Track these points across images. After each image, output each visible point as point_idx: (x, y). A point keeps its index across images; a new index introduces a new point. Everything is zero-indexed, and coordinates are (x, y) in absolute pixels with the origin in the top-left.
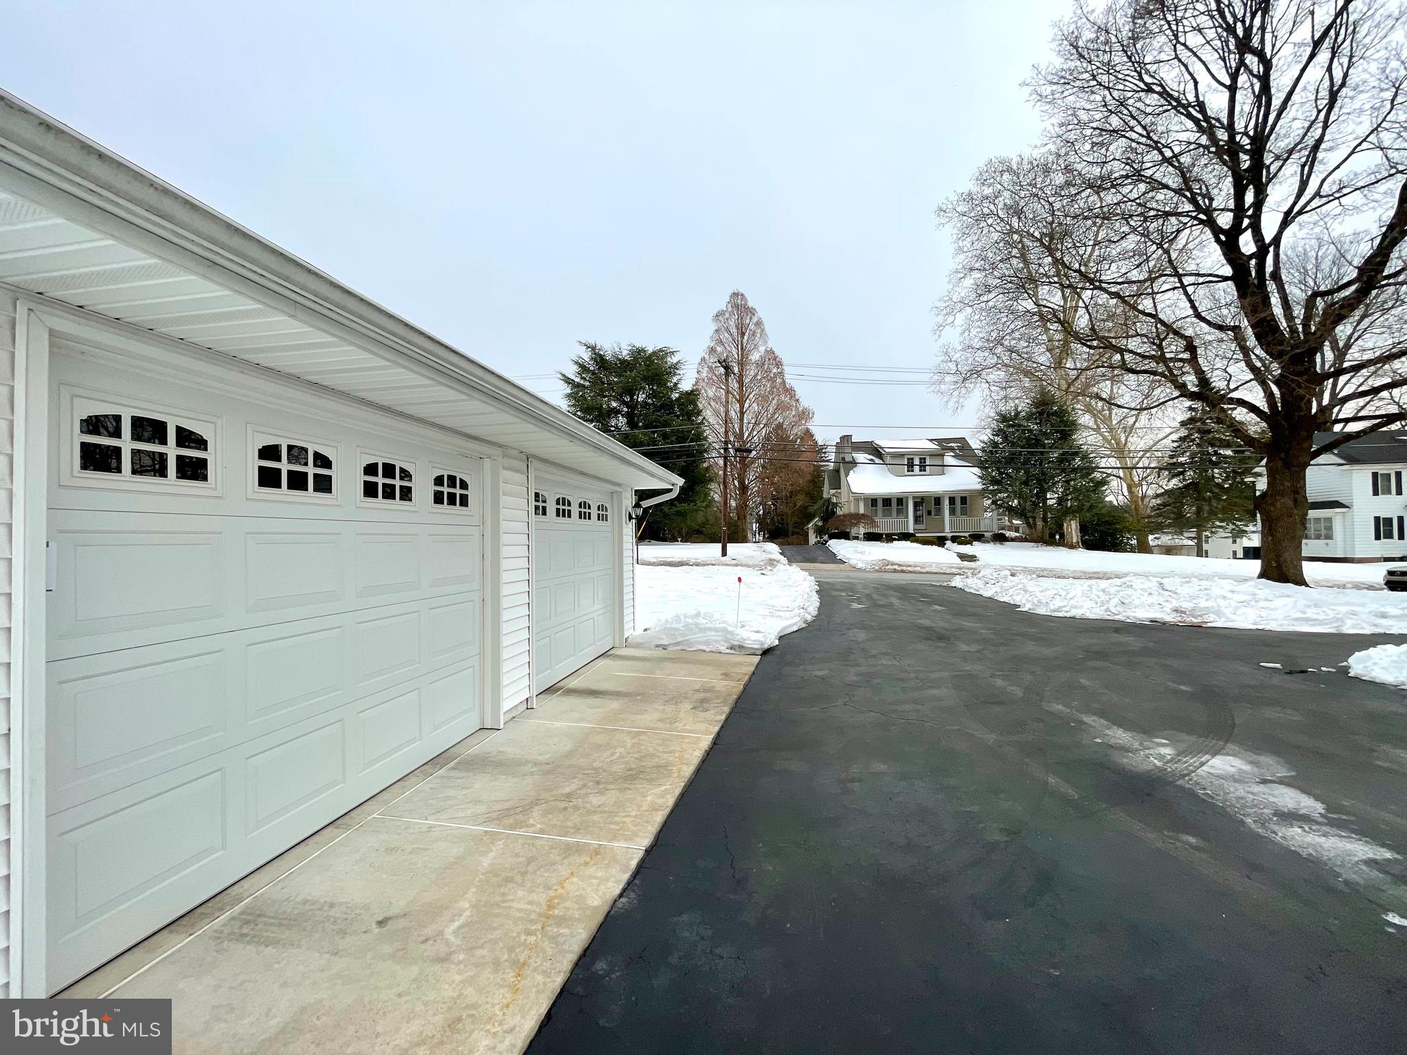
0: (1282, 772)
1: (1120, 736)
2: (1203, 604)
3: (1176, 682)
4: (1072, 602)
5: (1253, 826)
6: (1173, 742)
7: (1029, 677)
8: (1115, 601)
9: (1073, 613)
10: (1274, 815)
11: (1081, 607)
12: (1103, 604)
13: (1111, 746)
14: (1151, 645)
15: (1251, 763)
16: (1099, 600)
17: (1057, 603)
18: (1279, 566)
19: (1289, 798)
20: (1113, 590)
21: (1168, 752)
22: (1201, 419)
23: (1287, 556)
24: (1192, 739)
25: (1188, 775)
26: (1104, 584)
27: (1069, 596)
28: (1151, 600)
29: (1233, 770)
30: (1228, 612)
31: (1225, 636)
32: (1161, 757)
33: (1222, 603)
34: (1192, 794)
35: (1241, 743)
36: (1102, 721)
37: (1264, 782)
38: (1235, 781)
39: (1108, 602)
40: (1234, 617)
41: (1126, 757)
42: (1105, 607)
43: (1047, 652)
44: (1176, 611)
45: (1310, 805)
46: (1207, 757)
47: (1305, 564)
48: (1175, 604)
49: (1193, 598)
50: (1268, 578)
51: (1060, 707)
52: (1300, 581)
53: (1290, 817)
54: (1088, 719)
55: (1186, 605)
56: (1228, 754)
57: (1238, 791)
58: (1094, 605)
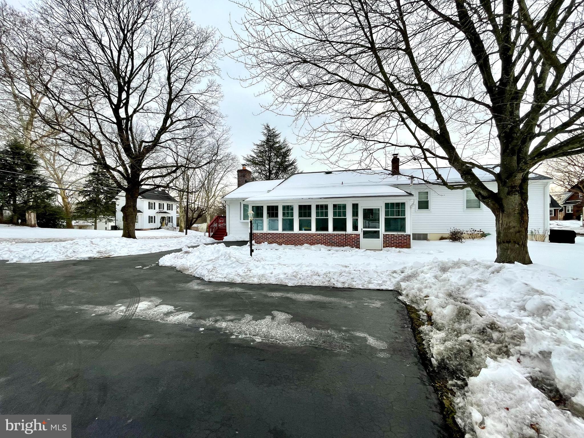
0: (159, 301)
1: (101, 309)
2: (109, 248)
3: (111, 281)
4: (46, 254)
5: (161, 322)
6: (123, 304)
7: (38, 297)
8: (71, 251)
9: (47, 259)
10: (164, 315)
11: (52, 256)
12: (64, 253)
13: (100, 315)
14: (93, 268)
15: (150, 301)
16: (61, 252)
17: (37, 256)
18: (129, 233)
19: (166, 308)
20: (69, 246)
21: (123, 308)
22: (97, 174)
23: (131, 229)
24: (129, 300)
25: (134, 314)
26: (63, 244)
27: (44, 251)
28: (87, 249)
29: (146, 306)
30: (118, 250)
31: (120, 260)
32: (122, 311)
33: (116, 247)
34: (139, 320)
35: (143, 295)
36: (91, 306)
37: (156, 306)
38: (149, 309)
39: (66, 252)
40: (120, 252)
41: (110, 317)
42: (65, 255)
43: (42, 282)
44: (98, 252)
45: (170, 308)
46: (137, 305)
47: (136, 231)
48: (98, 250)
49: (105, 246)
50: (125, 237)
51: (65, 307)
52: (134, 237)
53: (168, 314)
54: (84, 307)
55: (102, 250)
56: (142, 301)
57: (151, 312)
58: (59, 254)
